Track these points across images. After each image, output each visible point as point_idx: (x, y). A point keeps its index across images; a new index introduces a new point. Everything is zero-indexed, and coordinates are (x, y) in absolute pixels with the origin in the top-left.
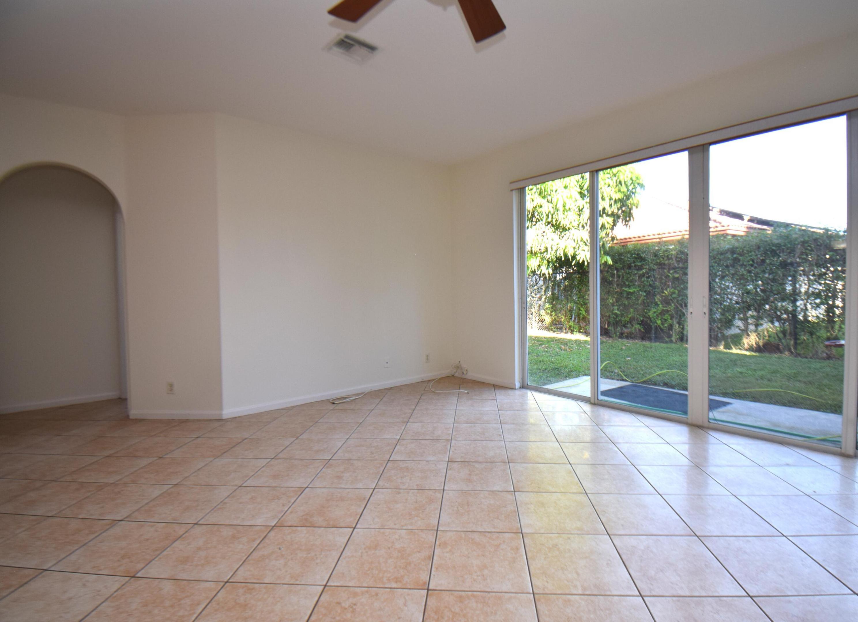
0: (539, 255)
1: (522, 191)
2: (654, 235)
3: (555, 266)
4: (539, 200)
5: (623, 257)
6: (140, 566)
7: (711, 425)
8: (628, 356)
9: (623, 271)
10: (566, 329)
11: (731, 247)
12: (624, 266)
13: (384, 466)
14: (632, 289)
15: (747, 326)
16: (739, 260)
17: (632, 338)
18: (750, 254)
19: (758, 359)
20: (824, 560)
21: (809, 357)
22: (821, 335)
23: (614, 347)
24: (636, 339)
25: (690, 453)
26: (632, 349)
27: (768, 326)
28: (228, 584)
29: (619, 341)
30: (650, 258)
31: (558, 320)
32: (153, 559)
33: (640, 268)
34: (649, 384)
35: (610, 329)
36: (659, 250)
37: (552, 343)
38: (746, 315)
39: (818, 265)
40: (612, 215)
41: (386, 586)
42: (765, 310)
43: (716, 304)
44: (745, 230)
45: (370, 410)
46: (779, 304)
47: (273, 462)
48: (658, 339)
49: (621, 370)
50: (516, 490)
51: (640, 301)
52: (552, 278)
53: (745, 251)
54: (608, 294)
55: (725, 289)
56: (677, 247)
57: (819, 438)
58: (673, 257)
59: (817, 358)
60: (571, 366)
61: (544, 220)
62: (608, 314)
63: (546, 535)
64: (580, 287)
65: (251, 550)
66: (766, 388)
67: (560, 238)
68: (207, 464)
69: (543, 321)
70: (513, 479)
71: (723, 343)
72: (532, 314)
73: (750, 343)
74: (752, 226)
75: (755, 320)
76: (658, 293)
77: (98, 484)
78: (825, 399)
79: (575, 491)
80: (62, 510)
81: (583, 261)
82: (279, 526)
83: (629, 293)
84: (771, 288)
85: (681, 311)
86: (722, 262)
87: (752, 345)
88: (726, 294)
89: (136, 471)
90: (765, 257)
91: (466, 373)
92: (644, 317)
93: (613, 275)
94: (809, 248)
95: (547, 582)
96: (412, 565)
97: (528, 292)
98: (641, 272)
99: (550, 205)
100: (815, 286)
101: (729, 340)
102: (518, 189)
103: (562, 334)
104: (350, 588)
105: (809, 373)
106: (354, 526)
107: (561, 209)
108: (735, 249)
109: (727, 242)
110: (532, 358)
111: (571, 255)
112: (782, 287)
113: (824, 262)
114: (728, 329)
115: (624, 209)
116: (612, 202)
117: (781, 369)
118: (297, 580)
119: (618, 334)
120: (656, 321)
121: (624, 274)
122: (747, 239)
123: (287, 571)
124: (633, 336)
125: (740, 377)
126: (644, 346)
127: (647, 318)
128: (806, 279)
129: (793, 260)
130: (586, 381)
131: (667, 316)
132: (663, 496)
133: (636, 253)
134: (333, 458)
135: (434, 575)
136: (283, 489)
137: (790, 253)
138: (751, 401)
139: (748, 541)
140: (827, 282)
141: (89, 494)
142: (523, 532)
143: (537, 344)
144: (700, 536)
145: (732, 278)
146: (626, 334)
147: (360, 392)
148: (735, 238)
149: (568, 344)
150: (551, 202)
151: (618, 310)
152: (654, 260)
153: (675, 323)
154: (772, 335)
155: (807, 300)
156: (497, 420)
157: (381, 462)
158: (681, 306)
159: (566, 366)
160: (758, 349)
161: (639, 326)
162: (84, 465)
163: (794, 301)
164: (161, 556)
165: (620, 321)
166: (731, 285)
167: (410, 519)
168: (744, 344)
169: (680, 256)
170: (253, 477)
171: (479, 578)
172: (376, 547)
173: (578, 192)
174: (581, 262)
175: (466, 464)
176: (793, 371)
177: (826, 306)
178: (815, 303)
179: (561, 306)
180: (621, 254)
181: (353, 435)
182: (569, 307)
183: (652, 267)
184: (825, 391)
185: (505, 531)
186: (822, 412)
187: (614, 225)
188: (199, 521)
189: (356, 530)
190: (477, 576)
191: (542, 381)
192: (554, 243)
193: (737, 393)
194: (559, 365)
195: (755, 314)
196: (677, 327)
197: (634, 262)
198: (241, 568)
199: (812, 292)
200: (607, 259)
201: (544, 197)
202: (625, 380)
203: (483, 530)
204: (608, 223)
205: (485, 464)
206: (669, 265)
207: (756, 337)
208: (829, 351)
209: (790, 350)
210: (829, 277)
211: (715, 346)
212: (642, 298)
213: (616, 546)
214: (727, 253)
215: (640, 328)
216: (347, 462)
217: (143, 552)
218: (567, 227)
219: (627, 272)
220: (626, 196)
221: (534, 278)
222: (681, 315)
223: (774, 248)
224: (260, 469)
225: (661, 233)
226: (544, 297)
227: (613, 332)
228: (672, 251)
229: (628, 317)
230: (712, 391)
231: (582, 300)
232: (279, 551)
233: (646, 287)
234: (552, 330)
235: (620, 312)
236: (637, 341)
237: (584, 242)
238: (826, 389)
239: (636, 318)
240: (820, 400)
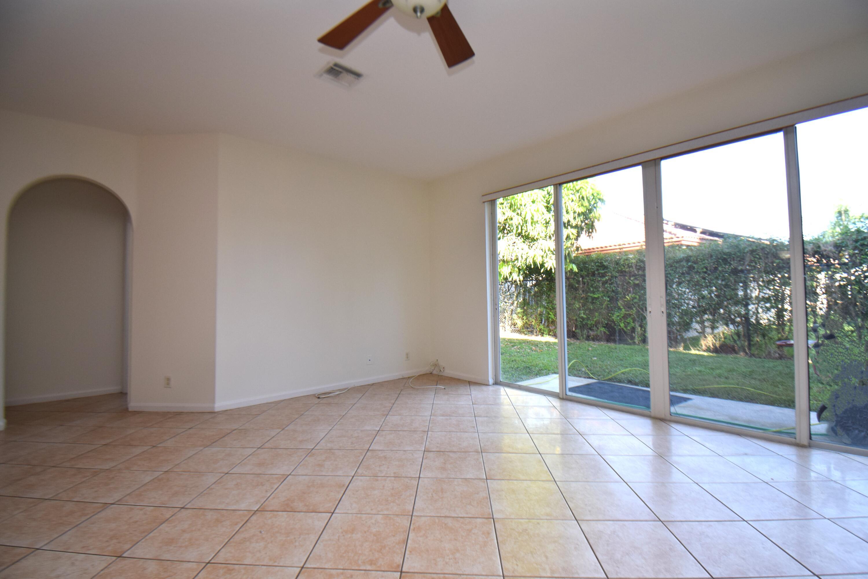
0: (511, 263)
1: (493, 202)
2: (615, 246)
3: (526, 274)
4: (509, 213)
5: (587, 266)
6: (127, 547)
7: (673, 418)
8: (594, 356)
9: (588, 278)
10: (536, 332)
11: (686, 255)
12: (588, 274)
13: (364, 455)
14: (596, 295)
15: (704, 329)
16: (694, 268)
17: (598, 340)
18: (704, 262)
19: (716, 359)
20: (784, 544)
21: (762, 357)
22: (772, 337)
23: (581, 348)
24: (602, 341)
25: (654, 444)
26: (598, 349)
27: (723, 329)
28: (209, 564)
29: (586, 343)
30: (612, 266)
31: (529, 323)
32: (140, 541)
33: (603, 275)
34: (614, 382)
35: (577, 332)
36: (620, 259)
37: (524, 344)
38: (702, 318)
39: (767, 271)
40: (576, 227)
41: (361, 568)
42: (720, 314)
43: (674, 308)
44: (698, 241)
45: (352, 404)
46: (733, 308)
47: (261, 451)
48: (622, 341)
49: (588, 368)
50: (488, 478)
51: (604, 306)
52: (523, 285)
53: (699, 260)
54: (575, 299)
55: (682, 295)
56: (637, 256)
57: (774, 430)
58: (633, 265)
59: (771, 358)
60: (541, 365)
61: (514, 231)
62: (575, 318)
63: (516, 520)
64: (549, 293)
65: (234, 533)
66: (723, 384)
67: (529, 248)
68: (197, 453)
69: (515, 325)
70: (486, 468)
71: (682, 344)
72: (505, 318)
73: (707, 344)
74: (704, 238)
75: (711, 323)
76: (620, 298)
77: (94, 470)
78: (779, 395)
79: (544, 479)
80: (59, 494)
81: (551, 269)
82: (261, 510)
83: (593, 299)
84: (725, 293)
85: (642, 314)
86: (678, 269)
87: (709, 346)
88: (683, 299)
89: (130, 458)
90: (717, 265)
91: (444, 371)
92: (609, 320)
93: (578, 282)
94: (757, 256)
95: (517, 565)
96: (387, 548)
97: (501, 298)
98: (604, 279)
99: (520, 218)
100: (765, 292)
101: (688, 342)
102: (490, 201)
103: (533, 336)
104: (326, 570)
105: (763, 371)
106: (332, 511)
107: (529, 221)
108: (689, 258)
109: (682, 252)
110: (505, 358)
111: (540, 263)
112: (734, 292)
113: (771, 269)
114: (687, 332)
115: (586, 222)
116: (576, 215)
117: (737, 367)
118: (275, 562)
119: (585, 336)
120: (619, 324)
121: (589, 281)
122: (701, 248)
123: (266, 553)
124: (598, 338)
125: (699, 375)
126: (609, 347)
127: (611, 321)
128: (756, 285)
129: (743, 268)
130: (555, 378)
131: (629, 320)
132: (629, 484)
133: (599, 261)
134: (316, 448)
135: (408, 558)
136: (267, 476)
137: (740, 261)
138: (710, 397)
139: (711, 526)
140: (776, 287)
141: (84, 479)
142: (494, 517)
143: (510, 345)
144: (665, 521)
145: (688, 284)
146: (592, 337)
147: (344, 387)
148: (689, 247)
149: (539, 345)
150: (521, 216)
151: (584, 314)
152: (615, 267)
153: (637, 326)
154: (728, 337)
155: (758, 304)
156: (472, 413)
157: (361, 451)
158: (643, 310)
159: (537, 365)
160: (716, 350)
161: (604, 328)
162: (83, 453)
163: (746, 305)
164: (147, 537)
165: (587, 324)
166: (687, 290)
167: (387, 504)
168: (702, 346)
169: (640, 264)
170: (240, 465)
171: (451, 561)
172: (353, 531)
173: (545, 206)
174: (548, 269)
175: (442, 453)
176: (749, 370)
177: (776, 310)
178: (766, 307)
179: (532, 311)
180: (585, 263)
181: (335, 427)
182: (539, 312)
183: (614, 274)
184: (779, 388)
185: (477, 516)
186: (777, 406)
187: (578, 236)
188: (186, 505)
189: (334, 515)
190: (449, 559)
191: (514, 378)
192: (524, 252)
193: (696, 389)
194: (530, 364)
195: (711, 317)
196: (639, 330)
197: (598, 270)
198: (222, 550)
199: (763, 297)
200: (572, 267)
201: (514, 211)
202: (592, 378)
203: (456, 516)
204: (572, 234)
205: (459, 453)
206: (630, 272)
207: (713, 339)
208: (781, 351)
209: (744, 351)
210: (778, 283)
211: (675, 347)
212: (605, 303)
213: (583, 530)
214: (682, 261)
215: (605, 330)
216: (328, 451)
217: (131, 533)
218: (535, 238)
219: (592, 279)
220: (589, 210)
221: (507, 285)
222: (643, 318)
223: (725, 256)
224: (247, 457)
225: (621, 244)
226: (516, 302)
227: (580, 335)
228: (632, 259)
229: (593, 321)
230: (673, 387)
231: (550, 305)
232: (260, 534)
233: (609, 293)
234: (523, 332)
235: (586, 316)
236: (602, 343)
237: (552, 251)
238: (780, 386)
239: (601, 322)
240: (774, 396)
